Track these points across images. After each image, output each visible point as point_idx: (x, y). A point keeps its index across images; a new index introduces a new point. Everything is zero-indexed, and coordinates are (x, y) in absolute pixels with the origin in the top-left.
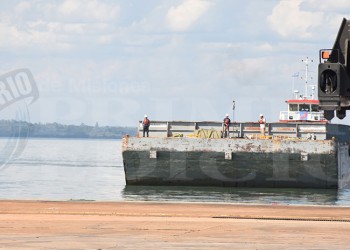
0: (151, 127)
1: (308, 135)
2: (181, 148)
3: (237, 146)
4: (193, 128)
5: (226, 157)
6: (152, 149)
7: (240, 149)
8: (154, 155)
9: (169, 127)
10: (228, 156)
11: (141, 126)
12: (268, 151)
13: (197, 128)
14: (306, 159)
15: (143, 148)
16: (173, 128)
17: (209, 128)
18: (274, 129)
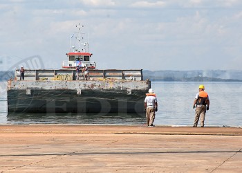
0: (25, 74)
1: (131, 78)
2: (47, 88)
3: (85, 85)
4: (53, 74)
5: (78, 93)
6: (28, 88)
7: (86, 88)
8: (29, 92)
9: (37, 74)
10: (79, 92)
11: (19, 73)
12: (105, 88)
13: (56, 74)
14: (130, 93)
15: (22, 88)
16: (40, 74)
17: (64, 74)
18: (107, 74)
